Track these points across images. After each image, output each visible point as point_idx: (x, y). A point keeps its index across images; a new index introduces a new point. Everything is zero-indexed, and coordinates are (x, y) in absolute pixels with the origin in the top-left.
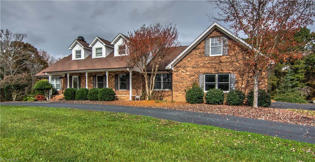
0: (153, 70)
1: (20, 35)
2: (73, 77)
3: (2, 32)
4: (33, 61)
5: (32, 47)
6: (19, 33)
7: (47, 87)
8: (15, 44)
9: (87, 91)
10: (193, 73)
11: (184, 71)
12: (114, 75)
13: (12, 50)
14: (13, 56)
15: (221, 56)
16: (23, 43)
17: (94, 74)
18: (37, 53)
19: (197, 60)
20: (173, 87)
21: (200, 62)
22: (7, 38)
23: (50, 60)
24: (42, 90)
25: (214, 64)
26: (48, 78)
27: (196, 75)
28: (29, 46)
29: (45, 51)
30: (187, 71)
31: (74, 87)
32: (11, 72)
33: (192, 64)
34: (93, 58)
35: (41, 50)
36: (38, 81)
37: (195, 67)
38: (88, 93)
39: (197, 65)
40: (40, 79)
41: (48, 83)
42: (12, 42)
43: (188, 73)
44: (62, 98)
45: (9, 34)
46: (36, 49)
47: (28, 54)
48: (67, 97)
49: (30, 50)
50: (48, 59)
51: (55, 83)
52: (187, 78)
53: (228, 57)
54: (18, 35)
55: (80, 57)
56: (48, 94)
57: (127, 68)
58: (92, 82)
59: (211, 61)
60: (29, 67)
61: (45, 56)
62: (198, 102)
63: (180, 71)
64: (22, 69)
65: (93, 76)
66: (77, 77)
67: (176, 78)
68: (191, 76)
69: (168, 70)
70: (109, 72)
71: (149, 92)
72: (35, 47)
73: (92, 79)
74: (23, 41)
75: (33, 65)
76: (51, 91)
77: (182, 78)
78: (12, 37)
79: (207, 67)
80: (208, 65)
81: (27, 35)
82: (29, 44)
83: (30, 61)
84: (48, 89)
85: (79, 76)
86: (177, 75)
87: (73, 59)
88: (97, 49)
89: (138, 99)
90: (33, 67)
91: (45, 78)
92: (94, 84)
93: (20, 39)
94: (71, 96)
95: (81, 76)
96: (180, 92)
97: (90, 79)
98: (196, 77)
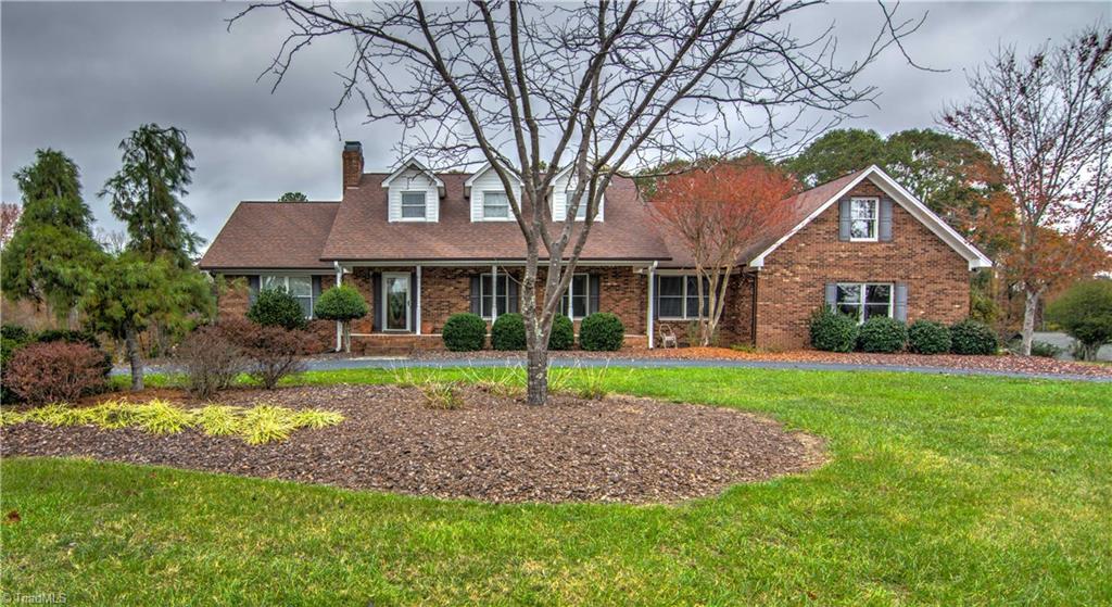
10: (810, 279)
11: (788, 273)
15: (872, 244)
17: (471, 271)
19: (821, 247)
20: (759, 311)
21: (828, 253)
25: (860, 261)
27: (817, 284)
30: (795, 275)
33: (809, 258)
34: (473, 220)
37: (816, 266)
39: (822, 260)
43: (798, 279)
52: (796, 291)
53: (891, 245)
55: (423, 214)
57: (652, 260)
58: (467, 293)
59: (854, 254)
63: (778, 274)
65: (470, 276)
67: (767, 290)
68: (804, 285)
69: (753, 269)
77: (784, 290)
79: (845, 267)
80: (846, 262)
86: (769, 283)
87: (391, 220)
89: (670, 346)
92: (471, 299)
96: (775, 324)
97: (458, 285)
98: (817, 289)
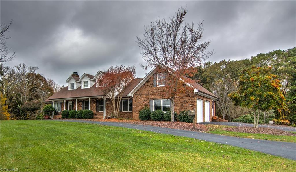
0: (118, 97)
1: (33, 68)
2: (69, 102)
3: (20, 66)
4: (42, 89)
5: (42, 77)
6: (32, 66)
7: (51, 109)
8: (29, 75)
9: (76, 112)
10: (146, 99)
11: (140, 97)
12: (96, 100)
13: (27, 81)
14: (28, 85)
15: (164, 87)
16: (35, 74)
17: (82, 100)
18: (46, 81)
19: (149, 89)
20: (133, 109)
21: (150, 91)
22: (24, 70)
23: (55, 87)
24: (48, 111)
25: (159, 93)
26: (52, 103)
27: (148, 100)
28: (40, 76)
29: (52, 80)
31: (69, 110)
32: (26, 98)
33: (145, 92)
34: (82, 89)
35: (48, 79)
36: (46, 105)
37: (147, 95)
38: (77, 114)
39: (149, 93)
40: (47, 104)
41: (52, 107)
42: (27, 74)
43: (142, 99)
44: (60, 117)
45: (25, 68)
46: (45, 79)
47: (39, 83)
48: (63, 116)
49: (41, 80)
50: (53, 87)
51: (57, 107)
52: (142, 103)
54: (31, 68)
55: (74, 88)
56: (52, 115)
57: (102, 96)
58: (81, 106)
59: (158, 91)
60: (40, 94)
61: (52, 84)
62: (146, 119)
63: (137, 98)
64: (34, 96)
65: (82, 102)
66: (71, 102)
67: (135, 103)
68: (144, 101)
69: (129, 97)
70: (91, 99)
71: (116, 112)
72: (44, 77)
73: (81, 104)
74: (35, 72)
75: (42, 92)
76: (54, 112)
77: (139, 103)
78: (27, 70)
79: (155, 95)
80: (155, 93)
81: (38, 68)
82: (40, 75)
83: (40, 89)
84: (52, 111)
85: (72, 102)
86: (136, 101)
87: (69, 90)
88: (85, 82)
89: (109, 118)
90: (42, 94)
91: (50, 103)
93: (33, 71)
94: (66, 116)
95: (74, 101)
97: (79, 104)
98: (148, 102)
